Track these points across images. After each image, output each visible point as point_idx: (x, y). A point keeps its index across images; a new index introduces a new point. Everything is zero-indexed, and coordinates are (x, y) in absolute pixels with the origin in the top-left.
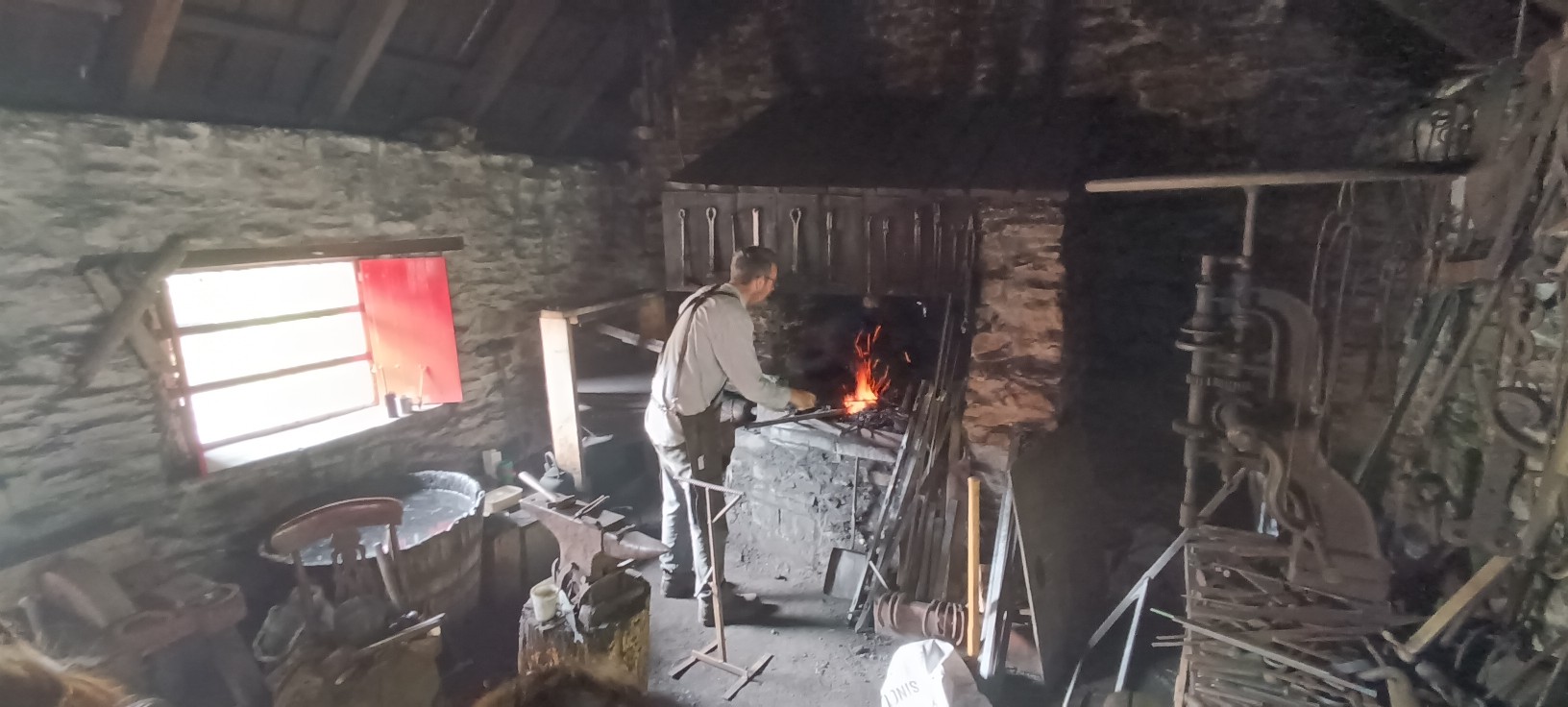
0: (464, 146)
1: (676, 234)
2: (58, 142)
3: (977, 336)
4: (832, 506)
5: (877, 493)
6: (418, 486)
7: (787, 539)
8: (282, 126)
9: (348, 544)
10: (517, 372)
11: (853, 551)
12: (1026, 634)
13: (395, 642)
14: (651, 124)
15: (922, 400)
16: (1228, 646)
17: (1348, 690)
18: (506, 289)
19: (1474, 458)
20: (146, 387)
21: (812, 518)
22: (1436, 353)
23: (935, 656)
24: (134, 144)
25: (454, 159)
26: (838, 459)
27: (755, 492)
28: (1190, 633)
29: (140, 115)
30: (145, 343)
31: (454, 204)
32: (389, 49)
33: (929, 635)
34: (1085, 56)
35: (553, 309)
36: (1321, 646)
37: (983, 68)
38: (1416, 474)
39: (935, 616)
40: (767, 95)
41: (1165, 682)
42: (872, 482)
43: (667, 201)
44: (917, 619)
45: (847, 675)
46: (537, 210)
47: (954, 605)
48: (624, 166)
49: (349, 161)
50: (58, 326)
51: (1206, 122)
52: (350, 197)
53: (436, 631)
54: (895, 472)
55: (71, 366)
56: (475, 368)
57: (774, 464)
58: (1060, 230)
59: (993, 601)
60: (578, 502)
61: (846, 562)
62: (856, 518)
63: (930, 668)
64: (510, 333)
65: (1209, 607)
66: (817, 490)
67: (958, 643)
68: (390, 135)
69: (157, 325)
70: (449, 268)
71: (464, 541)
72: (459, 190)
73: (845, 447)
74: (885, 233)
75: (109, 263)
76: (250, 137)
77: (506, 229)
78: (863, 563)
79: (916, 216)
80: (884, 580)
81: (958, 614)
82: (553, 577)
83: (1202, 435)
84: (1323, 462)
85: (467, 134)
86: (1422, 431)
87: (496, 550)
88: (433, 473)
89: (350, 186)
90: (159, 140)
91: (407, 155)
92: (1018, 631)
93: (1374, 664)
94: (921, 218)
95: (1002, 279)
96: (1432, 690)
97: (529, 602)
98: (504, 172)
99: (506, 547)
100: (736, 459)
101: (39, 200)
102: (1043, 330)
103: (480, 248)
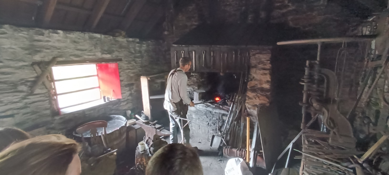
0: (123, 36)
1: (174, 57)
2: (27, 35)
3: (249, 82)
4: (212, 125)
5: (224, 121)
6: (110, 119)
7: (201, 133)
8: (79, 31)
9: (94, 132)
10: (135, 92)
11: (218, 136)
12: (261, 156)
13: (106, 156)
14: (168, 31)
15: (235, 99)
16: (314, 159)
17: (346, 170)
18: (133, 71)
19: (378, 112)
20: (47, 94)
21: (207, 128)
22: (368, 86)
23: (238, 162)
24: (45, 35)
25: (120, 39)
26: (214, 113)
27: (193, 121)
28: (304, 155)
29: (47, 28)
30: (47, 83)
31: (120, 50)
32: (106, 13)
33: (237, 157)
34: (276, 13)
35: (144, 76)
36: (339, 159)
37: (250, 17)
38: (362, 116)
39: (238, 152)
40: (196, 23)
41: (297, 169)
42: (222, 119)
43: (172, 49)
44: (234, 153)
45: (216, 166)
46: (140, 52)
47: (243, 149)
48: (161, 41)
49: (95, 40)
50: (27, 78)
51: (307, 29)
52: (95, 48)
53: (115, 153)
54: (228, 116)
55: (30, 88)
56: (125, 90)
57: (198, 114)
58: (270, 55)
59: (253, 148)
60: (150, 122)
61: (216, 139)
62: (218, 128)
63: (237, 164)
64: (133, 82)
65: (308, 149)
66: (209, 121)
67: (244, 159)
68: (105, 33)
69: (50, 79)
70: (119, 66)
71: (122, 131)
72: (121, 47)
73: (216, 110)
74: (226, 57)
75: (39, 64)
76: (72, 34)
77: (132, 56)
78: (220, 139)
79: (234, 52)
80: (226, 143)
81: (244, 151)
82: (144, 141)
83: (307, 106)
84: (338, 112)
85: (123, 33)
86: (364, 106)
87: (130, 134)
88: (114, 116)
89: (95, 46)
90: (51, 34)
91: (109, 38)
92: (259, 156)
93: (352, 164)
94: (235, 53)
95: (255, 68)
96: (367, 170)
97: (138, 146)
98: (132, 42)
99: (132, 134)
100: (189, 113)
101: (22, 48)
102: (266, 81)
103: (126, 61)
